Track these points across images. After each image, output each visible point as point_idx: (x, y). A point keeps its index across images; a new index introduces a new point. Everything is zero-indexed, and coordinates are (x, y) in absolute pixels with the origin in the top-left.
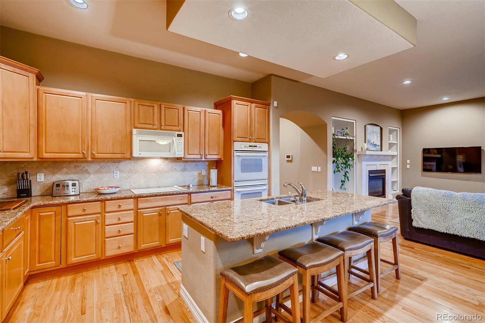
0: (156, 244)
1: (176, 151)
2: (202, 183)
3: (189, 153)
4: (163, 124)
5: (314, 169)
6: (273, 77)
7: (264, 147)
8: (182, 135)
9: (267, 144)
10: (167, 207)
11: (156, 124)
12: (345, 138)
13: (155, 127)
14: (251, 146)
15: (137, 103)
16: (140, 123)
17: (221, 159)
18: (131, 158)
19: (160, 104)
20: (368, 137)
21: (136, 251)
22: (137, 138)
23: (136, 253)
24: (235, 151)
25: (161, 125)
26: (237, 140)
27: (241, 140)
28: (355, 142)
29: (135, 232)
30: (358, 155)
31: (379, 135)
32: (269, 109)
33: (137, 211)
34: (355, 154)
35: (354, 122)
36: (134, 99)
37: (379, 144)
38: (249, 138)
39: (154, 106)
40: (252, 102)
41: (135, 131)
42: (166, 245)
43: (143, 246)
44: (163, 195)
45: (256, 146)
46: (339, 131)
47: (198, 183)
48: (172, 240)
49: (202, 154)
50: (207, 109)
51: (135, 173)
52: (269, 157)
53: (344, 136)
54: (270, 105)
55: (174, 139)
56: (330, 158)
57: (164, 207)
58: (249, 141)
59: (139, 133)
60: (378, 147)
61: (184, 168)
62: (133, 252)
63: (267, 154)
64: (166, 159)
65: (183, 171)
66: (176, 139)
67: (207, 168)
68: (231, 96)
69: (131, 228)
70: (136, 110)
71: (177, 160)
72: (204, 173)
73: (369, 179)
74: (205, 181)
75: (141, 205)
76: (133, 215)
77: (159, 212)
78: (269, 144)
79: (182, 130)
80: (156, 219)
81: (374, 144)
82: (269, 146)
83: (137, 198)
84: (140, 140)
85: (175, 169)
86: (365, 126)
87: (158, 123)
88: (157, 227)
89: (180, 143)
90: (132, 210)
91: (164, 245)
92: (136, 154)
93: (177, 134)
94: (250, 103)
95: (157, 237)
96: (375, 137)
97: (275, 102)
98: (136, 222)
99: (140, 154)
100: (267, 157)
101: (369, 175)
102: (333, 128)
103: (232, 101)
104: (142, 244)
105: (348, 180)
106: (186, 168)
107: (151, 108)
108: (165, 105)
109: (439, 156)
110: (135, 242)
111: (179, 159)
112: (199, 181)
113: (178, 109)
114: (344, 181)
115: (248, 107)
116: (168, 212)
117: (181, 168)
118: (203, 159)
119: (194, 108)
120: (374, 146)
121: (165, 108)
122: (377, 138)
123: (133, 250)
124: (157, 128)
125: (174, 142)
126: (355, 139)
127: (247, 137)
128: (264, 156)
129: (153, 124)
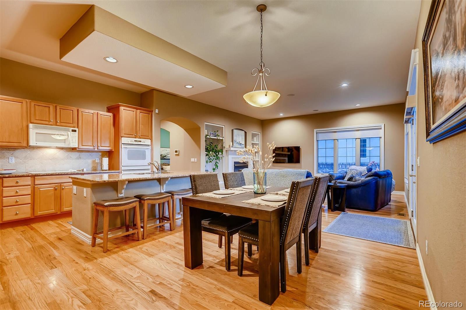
0: (52, 211)
1: (71, 142)
2: (96, 169)
3: (83, 145)
4: (58, 122)
5: (193, 160)
6: (154, 91)
7: (148, 142)
8: (76, 130)
9: (150, 140)
10: (62, 184)
11: (52, 121)
12: (216, 138)
13: (51, 123)
14: (137, 141)
15: (33, 104)
16: (36, 120)
17: (112, 150)
18: (28, 147)
19: (56, 106)
20: (235, 138)
21: (33, 217)
22: (33, 131)
23: (32, 218)
24: (123, 144)
25: (56, 122)
26: (124, 136)
27: (128, 136)
28: (224, 141)
29: (32, 202)
30: (226, 151)
31: (244, 137)
32: (152, 115)
33: (34, 187)
34: (224, 150)
35: (224, 127)
36: (31, 101)
37: (243, 143)
38: (135, 135)
39: (49, 107)
40: (137, 109)
41: (31, 125)
42: (61, 212)
43: (39, 213)
44: (59, 175)
45: (141, 141)
46: (212, 133)
47: (92, 169)
48: (66, 209)
49: (94, 146)
50: (99, 112)
51: (31, 160)
52: (152, 150)
53: (215, 136)
54: (152, 112)
55: (69, 133)
56: (203, 153)
57: (60, 184)
58: (135, 137)
59: (36, 128)
60: (242, 146)
61: (79, 156)
62: (30, 217)
63: (150, 147)
64: (62, 148)
65: (78, 159)
66: (70, 133)
67: (100, 157)
68: (119, 103)
69: (28, 199)
70: (33, 109)
71: (73, 150)
72: (98, 161)
73: (234, 168)
74: (99, 167)
75: (37, 182)
76: (30, 189)
77: (54, 187)
78: (152, 140)
79: (76, 126)
80: (53, 192)
81: (240, 143)
82: (152, 141)
83: (34, 176)
84: (36, 133)
85: (70, 157)
86: (232, 130)
87: (53, 120)
88: (53, 198)
89: (75, 137)
90: (30, 185)
91: (59, 213)
92: (32, 143)
93: (72, 130)
94: (135, 110)
95: (52, 207)
96: (241, 138)
97: (156, 110)
98: (33, 194)
99: (36, 144)
100: (150, 150)
101: (234, 165)
102: (206, 130)
103: (120, 107)
104: (38, 211)
105: (218, 168)
106: (81, 156)
107: (47, 109)
108: (60, 106)
109: (289, 153)
110: (32, 210)
111: (74, 149)
112: (93, 167)
113: (73, 111)
114: (215, 169)
115: (134, 112)
116: (63, 187)
117: (76, 157)
118: (96, 150)
119: (87, 111)
120: (240, 145)
121: (60, 109)
122: (242, 139)
123: (30, 216)
124: (53, 124)
125: (69, 136)
126: (224, 139)
127: (132, 134)
128: (147, 149)
129: (49, 121)
